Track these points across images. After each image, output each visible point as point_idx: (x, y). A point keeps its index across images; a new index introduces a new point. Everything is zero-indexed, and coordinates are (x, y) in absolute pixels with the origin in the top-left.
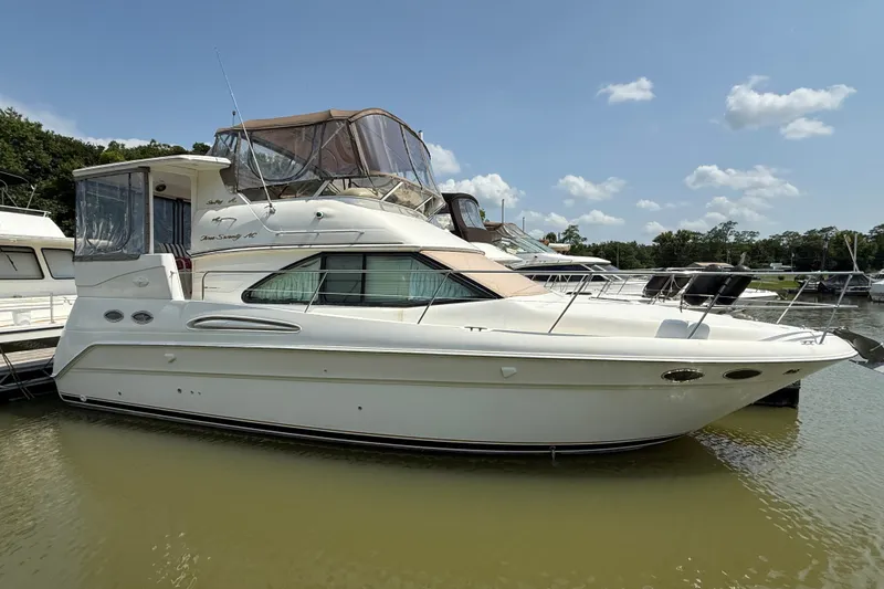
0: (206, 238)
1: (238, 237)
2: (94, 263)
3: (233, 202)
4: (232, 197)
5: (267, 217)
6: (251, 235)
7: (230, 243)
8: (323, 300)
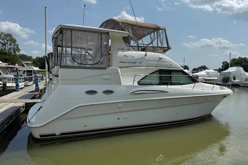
0: (122, 62)
1: (136, 63)
2: (68, 69)
3: (129, 50)
4: (128, 48)
5: (145, 57)
6: (140, 63)
7: (133, 65)
8: (160, 84)
